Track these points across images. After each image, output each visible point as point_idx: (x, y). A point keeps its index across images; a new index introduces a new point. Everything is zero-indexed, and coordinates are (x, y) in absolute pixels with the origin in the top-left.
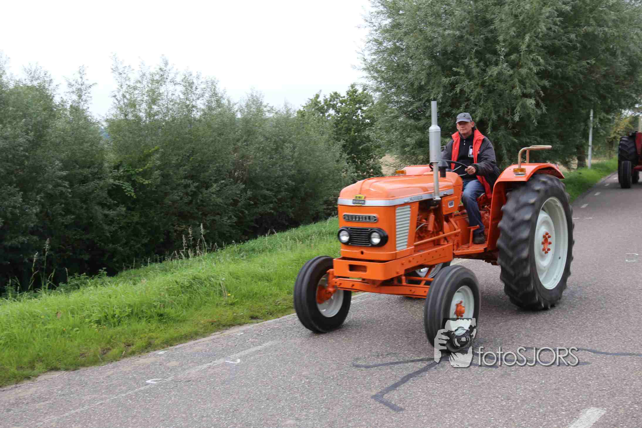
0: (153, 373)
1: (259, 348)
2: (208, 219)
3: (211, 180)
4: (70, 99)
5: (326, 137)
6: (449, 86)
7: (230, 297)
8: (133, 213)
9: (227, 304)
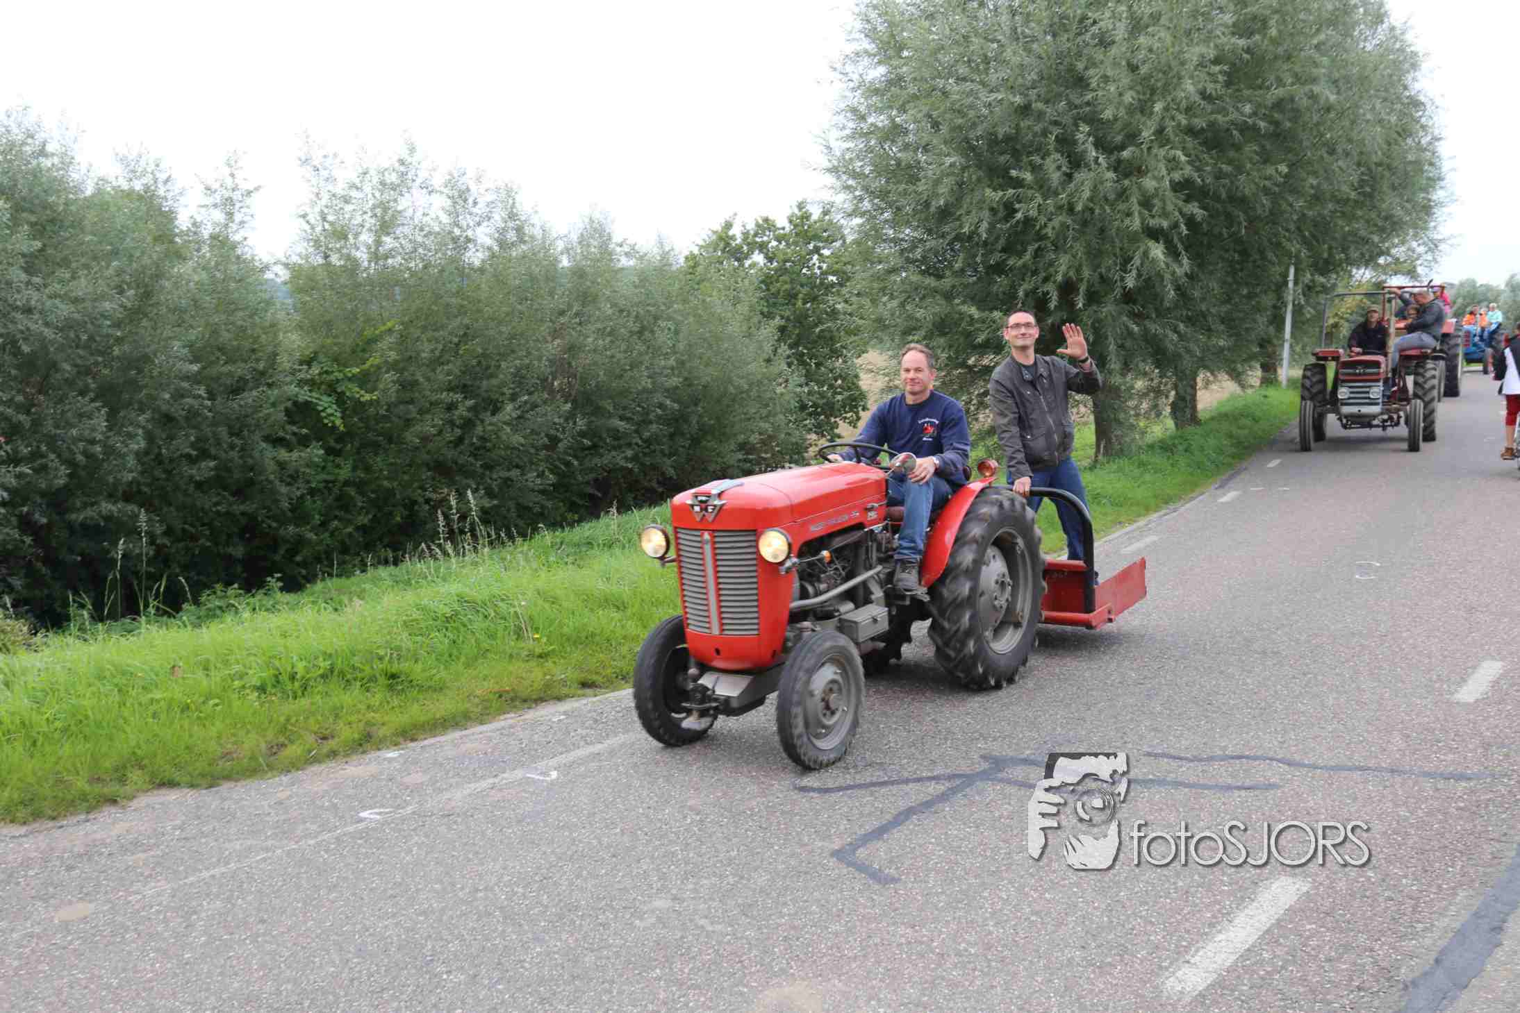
0: (374, 796)
1: (598, 748)
2: (495, 476)
3: (503, 394)
4: (211, 221)
5: (743, 308)
6: (1001, 207)
7: (536, 641)
8: (338, 460)
9: (531, 655)
